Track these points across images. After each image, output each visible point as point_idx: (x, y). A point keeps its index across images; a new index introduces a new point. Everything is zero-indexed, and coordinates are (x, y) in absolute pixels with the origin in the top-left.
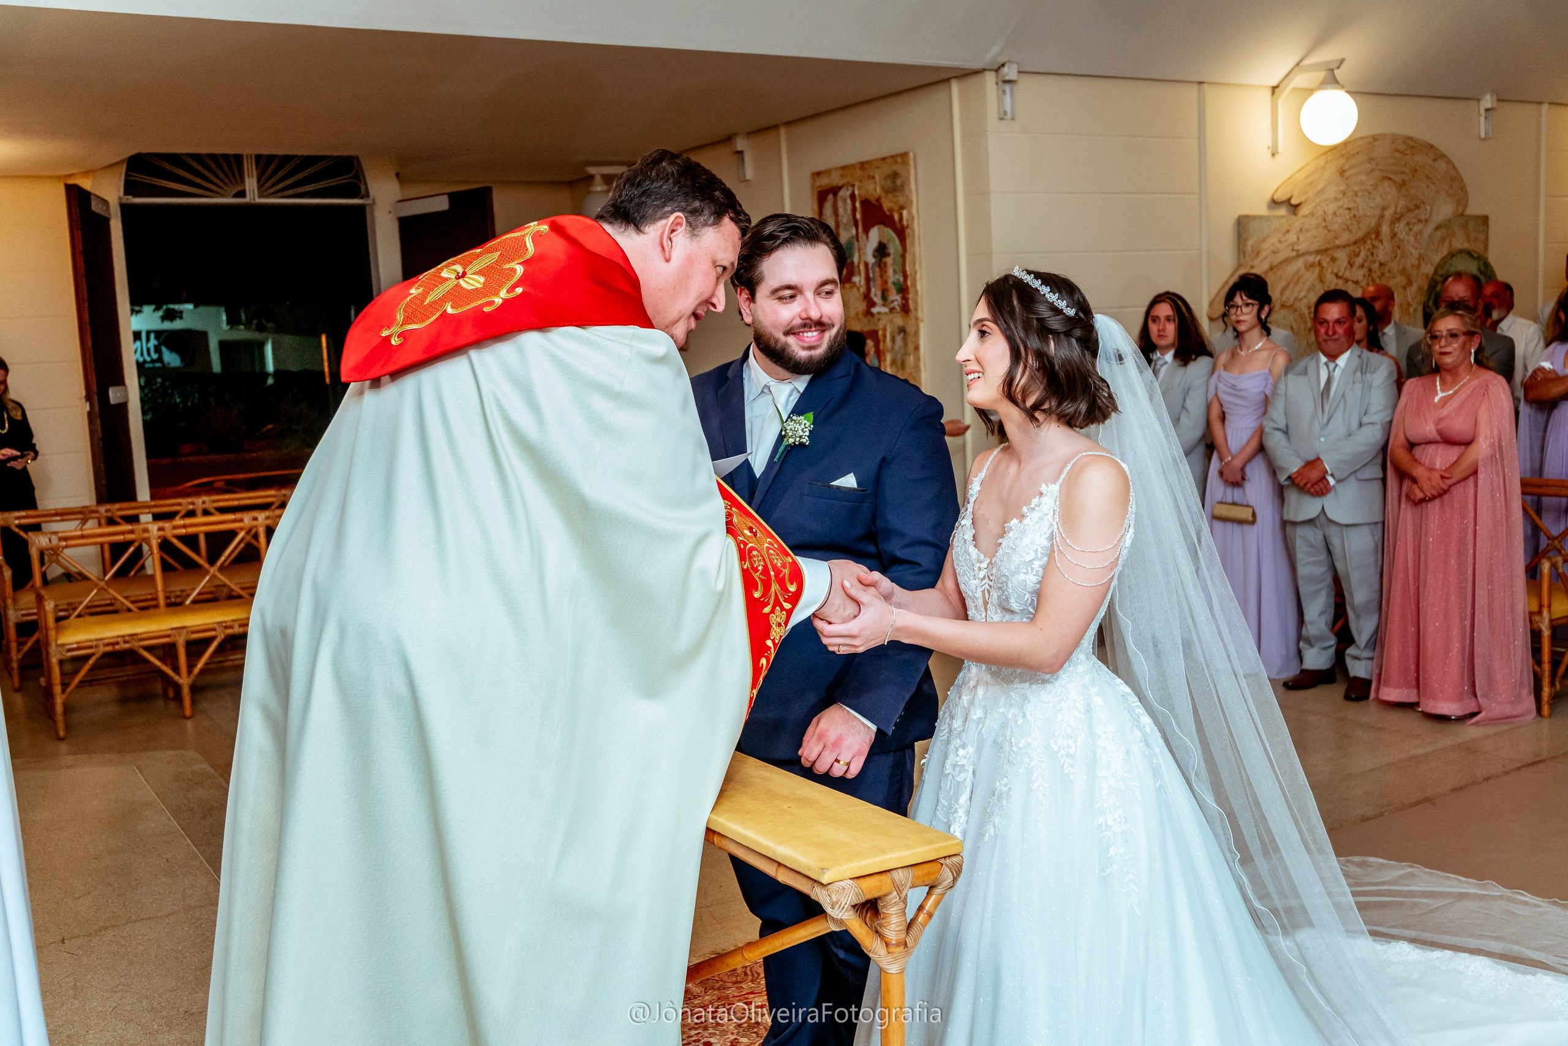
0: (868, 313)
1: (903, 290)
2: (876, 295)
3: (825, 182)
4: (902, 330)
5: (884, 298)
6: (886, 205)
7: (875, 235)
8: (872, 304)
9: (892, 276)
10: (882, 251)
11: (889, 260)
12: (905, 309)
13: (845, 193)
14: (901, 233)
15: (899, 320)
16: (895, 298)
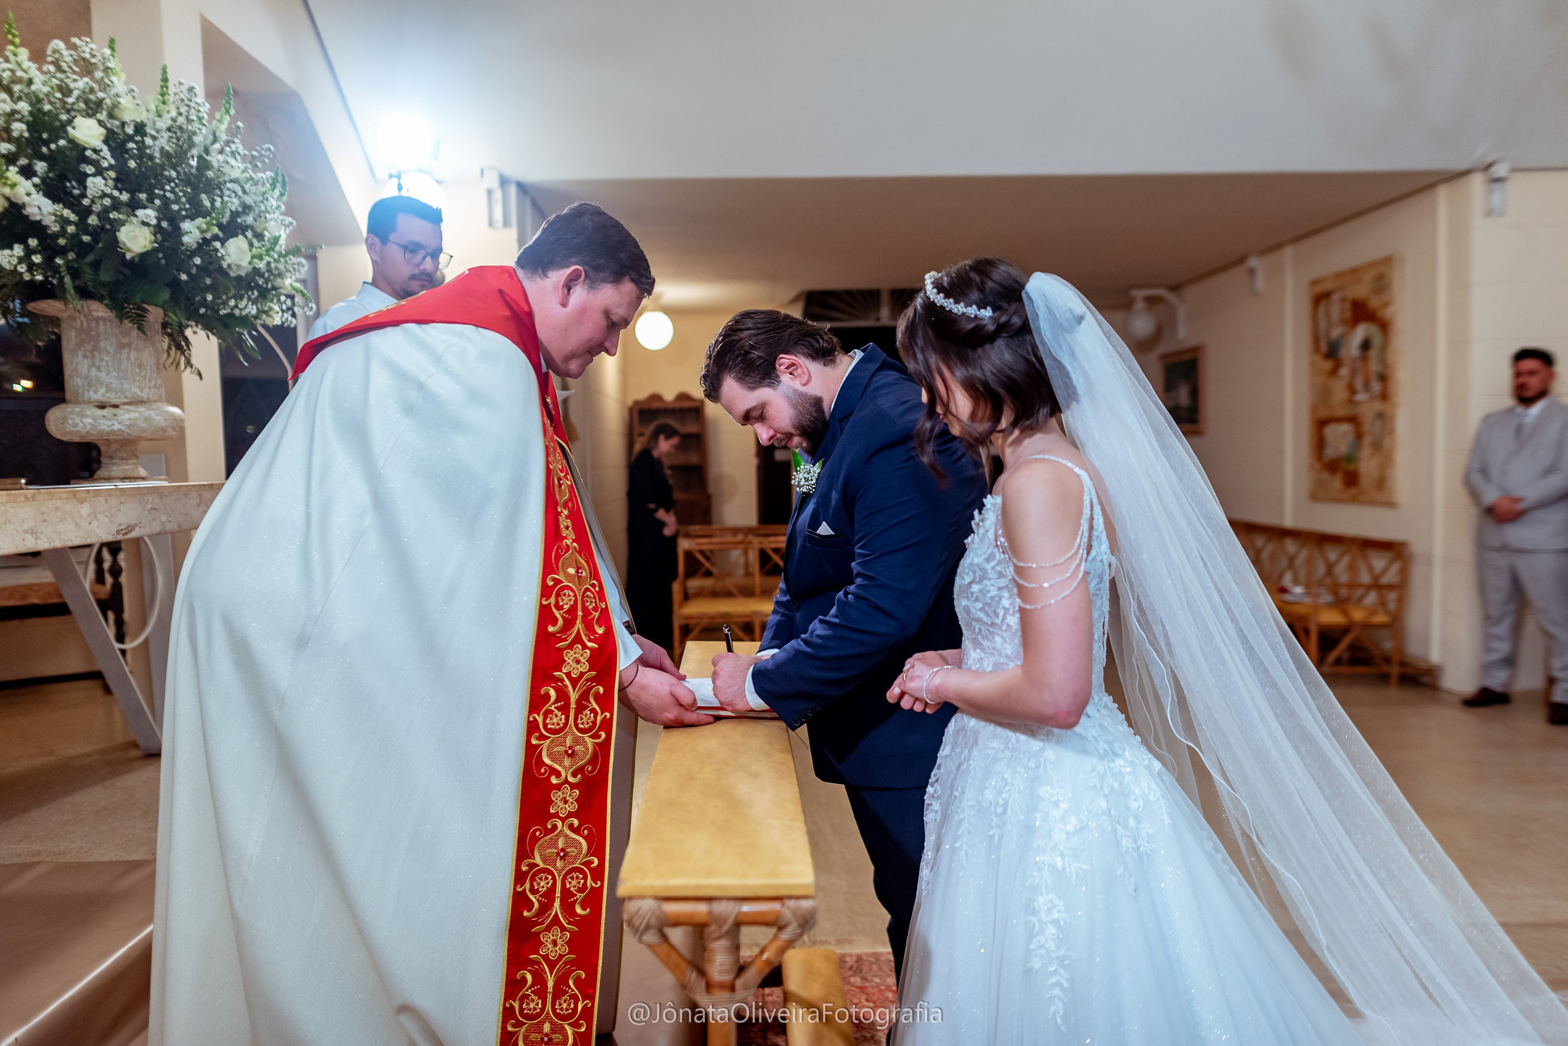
0: (1351, 402)
1: (1383, 378)
2: (1359, 383)
3: (1321, 288)
4: (1381, 416)
5: (1367, 385)
6: (1374, 303)
7: (1361, 332)
8: (1352, 391)
9: (1374, 366)
10: (1366, 345)
11: (1373, 353)
12: (1384, 396)
13: (1336, 297)
14: (1384, 326)
15: (1378, 406)
16: (1376, 387)
